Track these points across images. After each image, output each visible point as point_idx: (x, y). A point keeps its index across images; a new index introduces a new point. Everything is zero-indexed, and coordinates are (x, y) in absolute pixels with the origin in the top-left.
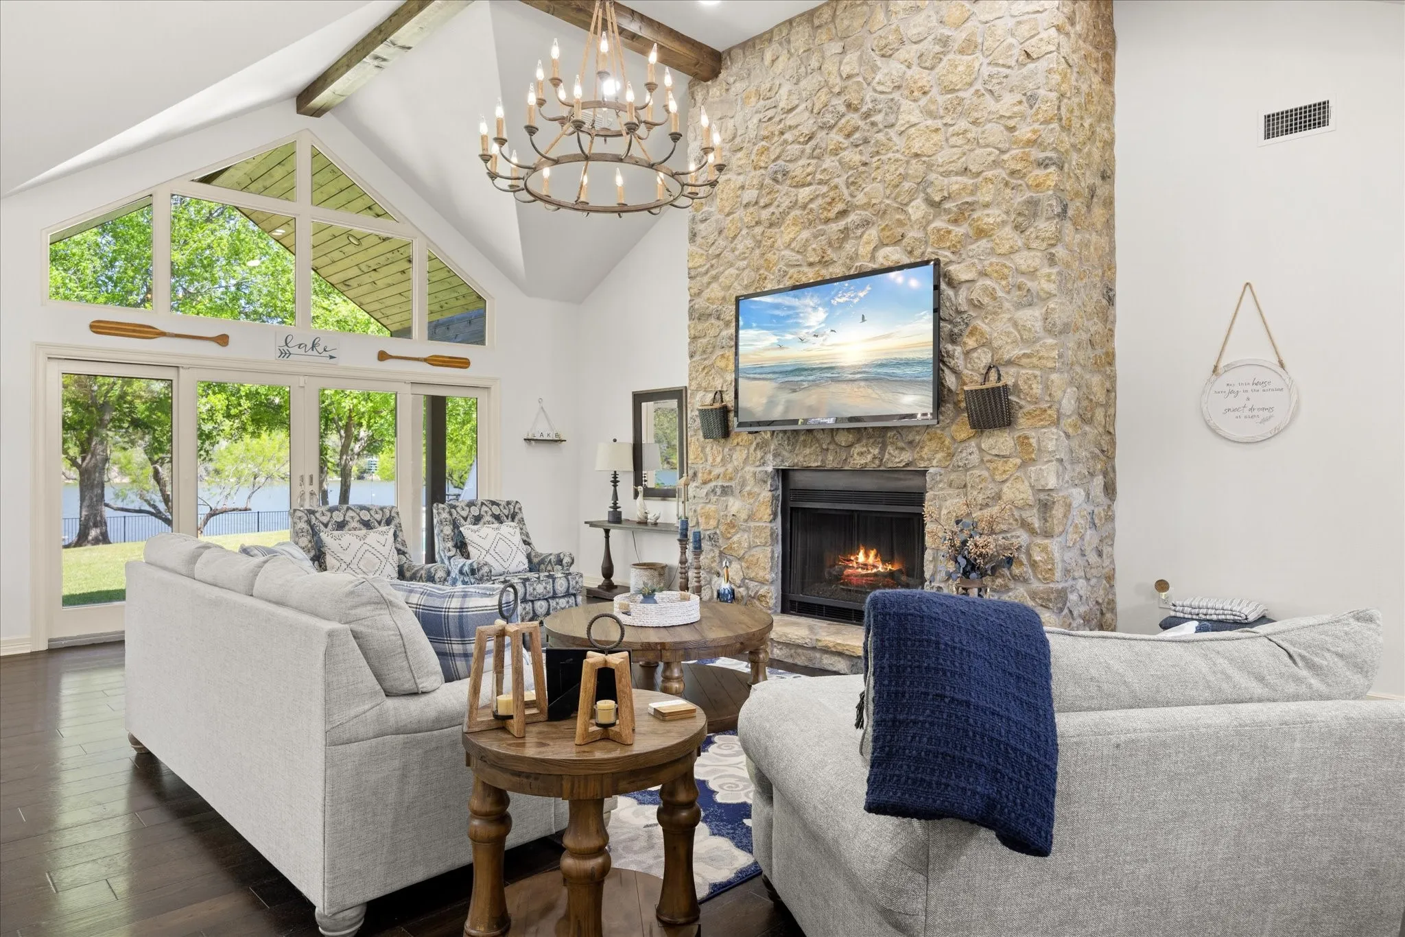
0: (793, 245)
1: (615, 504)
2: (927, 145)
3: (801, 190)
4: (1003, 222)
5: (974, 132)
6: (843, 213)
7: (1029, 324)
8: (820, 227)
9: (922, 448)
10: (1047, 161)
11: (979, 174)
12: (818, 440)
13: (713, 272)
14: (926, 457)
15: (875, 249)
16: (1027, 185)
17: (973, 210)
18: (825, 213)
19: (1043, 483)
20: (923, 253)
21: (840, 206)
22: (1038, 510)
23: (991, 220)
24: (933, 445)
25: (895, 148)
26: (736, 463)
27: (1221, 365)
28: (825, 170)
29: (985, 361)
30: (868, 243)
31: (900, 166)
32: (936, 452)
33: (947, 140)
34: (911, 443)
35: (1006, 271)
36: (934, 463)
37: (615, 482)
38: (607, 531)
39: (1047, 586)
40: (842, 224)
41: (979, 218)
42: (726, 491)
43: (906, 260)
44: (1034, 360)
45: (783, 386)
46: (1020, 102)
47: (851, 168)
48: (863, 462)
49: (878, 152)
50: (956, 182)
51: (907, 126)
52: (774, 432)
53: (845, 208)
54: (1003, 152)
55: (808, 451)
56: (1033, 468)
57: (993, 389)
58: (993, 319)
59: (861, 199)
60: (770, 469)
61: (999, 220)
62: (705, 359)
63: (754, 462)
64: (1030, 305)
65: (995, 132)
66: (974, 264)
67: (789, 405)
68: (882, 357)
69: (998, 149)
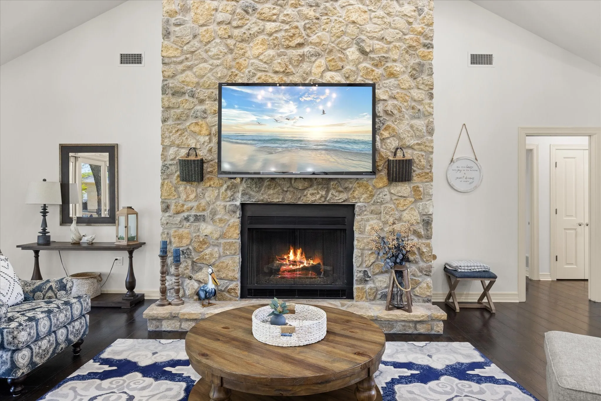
0: (261, 57)
1: (44, 230)
2: (359, 18)
3: (268, 23)
4: (404, 71)
5: (388, 19)
6: (300, 45)
7: (420, 128)
8: (282, 50)
9: (354, 191)
10: (429, 45)
11: (390, 43)
12: (280, 185)
13: (189, 64)
14: (357, 197)
15: (323, 72)
16: (417, 55)
17: (386, 62)
18: (287, 42)
19: (426, 211)
20: (355, 80)
21: (299, 40)
22: (423, 225)
23: (398, 69)
24: (361, 190)
25: (338, 15)
26: (208, 199)
27: (454, 158)
28: (288, 15)
29: (394, 145)
30: (319, 66)
31: (343, 26)
32: (363, 194)
33: (371, 19)
34: (346, 188)
35: (407, 98)
36: (362, 200)
37: (45, 212)
38: (37, 253)
39: (428, 264)
40: (300, 51)
41: (391, 67)
42: (197, 218)
43: (343, 81)
44: (422, 147)
45: (261, 150)
46: (415, 11)
47: (307, 18)
48: (313, 199)
49: (327, 14)
50: (378, 45)
51: (347, 4)
52: (243, 178)
53: (303, 42)
54: (404, 34)
55: (271, 192)
56: (421, 203)
57: (399, 161)
58: (399, 123)
59: (314, 38)
60: (238, 203)
61: (402, 70)
62: (178, 124)
63: (224, 198)
64: (419, 118)
65: (401, 23)
66: (387, 91)
67: (266, 163)
68: (337, 137)
69: (402, 32)
